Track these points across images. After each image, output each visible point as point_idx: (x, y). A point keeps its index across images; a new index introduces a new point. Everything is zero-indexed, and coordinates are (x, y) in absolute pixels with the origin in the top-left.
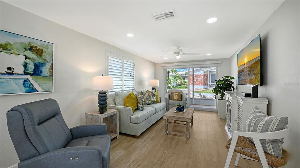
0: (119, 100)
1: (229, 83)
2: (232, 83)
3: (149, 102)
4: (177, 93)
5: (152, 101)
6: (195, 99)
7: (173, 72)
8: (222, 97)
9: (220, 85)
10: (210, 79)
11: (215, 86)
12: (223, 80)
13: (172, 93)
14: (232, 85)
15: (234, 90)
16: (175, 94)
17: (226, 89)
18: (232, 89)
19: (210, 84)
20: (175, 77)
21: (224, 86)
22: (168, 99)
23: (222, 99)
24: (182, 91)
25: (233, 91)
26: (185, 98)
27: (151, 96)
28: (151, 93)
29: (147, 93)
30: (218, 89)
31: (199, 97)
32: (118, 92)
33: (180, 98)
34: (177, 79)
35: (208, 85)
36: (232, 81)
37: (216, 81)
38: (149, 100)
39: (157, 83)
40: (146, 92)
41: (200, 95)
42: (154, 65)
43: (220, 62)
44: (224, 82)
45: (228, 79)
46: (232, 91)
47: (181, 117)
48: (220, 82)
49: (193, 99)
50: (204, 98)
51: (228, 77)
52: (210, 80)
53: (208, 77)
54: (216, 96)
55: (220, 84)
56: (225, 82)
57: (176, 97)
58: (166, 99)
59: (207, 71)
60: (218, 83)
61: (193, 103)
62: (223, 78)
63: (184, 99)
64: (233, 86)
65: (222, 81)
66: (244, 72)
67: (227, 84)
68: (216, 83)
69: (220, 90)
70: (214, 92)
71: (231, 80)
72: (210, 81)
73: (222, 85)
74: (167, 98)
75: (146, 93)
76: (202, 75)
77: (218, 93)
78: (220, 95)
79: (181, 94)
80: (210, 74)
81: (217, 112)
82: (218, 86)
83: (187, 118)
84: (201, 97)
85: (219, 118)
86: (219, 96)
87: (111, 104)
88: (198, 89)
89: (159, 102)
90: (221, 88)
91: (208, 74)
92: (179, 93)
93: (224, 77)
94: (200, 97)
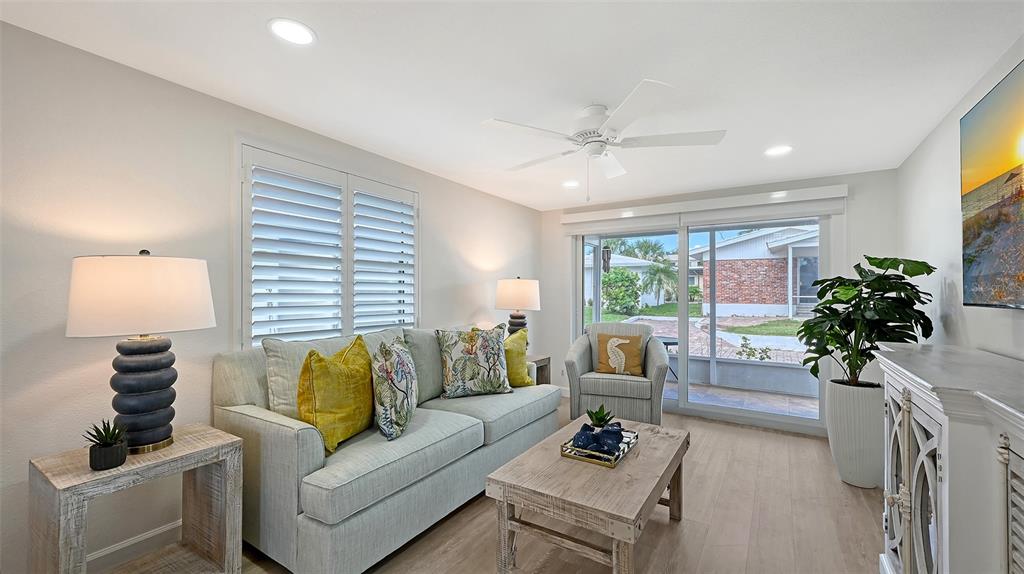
0: (280, 379)
1: (893, 294)
2: (914, 294)
3: (469, 384)
4: (621, 341)
5: (483, 381)
6: (720, 363)
7: (647, 253)
8: (855, 369)
9: (840, 307)
10: (794, 278)
11: (815, 311)
12: (858, 278)
13: (603, 340)
14: (918, 306)
15: (927, 332)
16: (613, 343)
17: (880, 331)
18: (918, 331)
19: (794, 300)
20: (654, 272)
21: (869, 315)
22: (578, 368)
23: (853, 382)
24: (648, 330)
25: (921, 339)
26: (658, 364)
27: (481, 357)
28: (480, 342)
29: (464, 340)
30: (832, 327)
31: (740, 353)
32: (286, 340)
33: (637, 361)
34: (660, 281)
35: (787, 303)
36: (913, 287)
37: (819, 288)
38: (468, 374)
39: (527, 295)
40: (456, 338)
41: (743, 346)
42: (533, 218)
43: (842, 190)
44: (865, 290)
45: (891, 272)
46: (915, 339)
47: (575, 505)
48: (842, 293)
49: (713, 365)
50: (762, 358)
51: (895, 263)
52: (795, 283)
53: (787, 272)
54: (816, 359)
55: (843, 302)
56: (873, 291)
57: (617, 359)
58: (570, 366)
59: (784, 248)
60: (829, 296)
61: (714, 380)
62: (858, 267)
63: (652, 371)
64: (921, 314)
65: (856, 284)
66: (1008, 222)
67: (883, 298)
68: (821, 295)
69: (844, 332)
70: (807, 343)
71: (908, 279)
72: (794, 287)
73: (857, 307)
74: (573, 363)
75: (456, 343)
76: (761, 265)
77: (830, 348)
78: (844, 359)
79: (641, 344)
80: (795, 260)
81: (827, 439)
82: (829, 309)
83: (612, 516)
84: (752, 352)
85: (838, 478)
86: (835, 364)
87: (241, 398)
88: (745, 319)
89: (528, 385)
90: (848, 323)
91: (786, 259)
92: (635, 340)
93: (866, 266)
94: (744, 357)
